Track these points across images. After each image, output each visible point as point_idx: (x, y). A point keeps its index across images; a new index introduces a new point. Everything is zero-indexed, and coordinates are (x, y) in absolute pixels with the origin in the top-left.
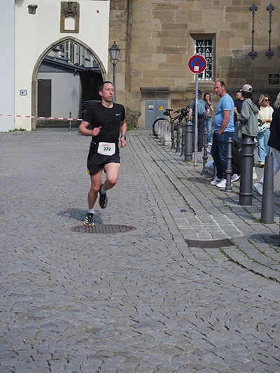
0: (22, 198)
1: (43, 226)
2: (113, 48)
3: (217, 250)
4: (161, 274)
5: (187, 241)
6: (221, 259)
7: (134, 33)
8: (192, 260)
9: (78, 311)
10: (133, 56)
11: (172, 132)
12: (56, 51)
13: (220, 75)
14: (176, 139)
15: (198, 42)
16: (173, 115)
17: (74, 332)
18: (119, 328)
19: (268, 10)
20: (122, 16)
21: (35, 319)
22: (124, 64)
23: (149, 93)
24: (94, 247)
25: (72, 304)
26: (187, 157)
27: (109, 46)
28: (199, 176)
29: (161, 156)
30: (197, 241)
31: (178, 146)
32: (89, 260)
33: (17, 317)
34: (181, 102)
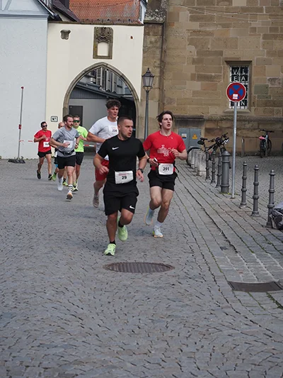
0: (51, 231)
1: (74, 263)
2: (147, 75)
3: (262, 296)
4: (205, 323)
5: (230, 283)
6: (269, 306)
7: (167, 60)
8: (237, 306)
9: (115, 367)
10: (167, 83)
11: (207, 161)
12: (89, 77)
13: (256, 103)
14: (211, 170)
15: (234, 69)
16: (208, 144)
20: (156, 42)
22: (157, 92)
23: (181, 121)
24: (130, 289)
25: (108, 358)
26: (224, 188)
27: (143, 73)
28: (237, 209)
29: (196, 187)
30: (241, 284)
31: (213, 176)
32: (124, 304)
33: (46, 373)
34: (215, 131)
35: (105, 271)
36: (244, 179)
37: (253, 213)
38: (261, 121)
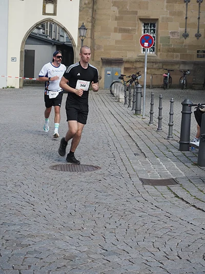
0: (12, 141)
1: (28, 165)
2: (82, 28)
3: (163, 188)
4: (123, 207)
5: (141, 179)
6: (169, 195)
7: (97, 17)
8: (146, 196)
9: (57, 239)
10: (96, 34)
11: (125, 91)
12: (39, 29)
13: (161, 50)
14: (128, 97)
15: (145, 24)
16: (126, 79)
17: (54, 258)
18: (91, 256)
19: (198, 2)
20: (89, 3)
21: (23, 246)
22: (89, 40)
23: (108, 62)
24: (69, 184)
25: (52, 233)
26: (137, 111)
27: (79, 26)
28: (147, 126)
29: (117, 110)
30: (149, 180)
31: (129, 103)
32: (65, 194)
33: (7, 244)
34: (132, 70)
35: (50, 170)
36: (152, 105)
37: (158, 129)
38: (164, 63)
